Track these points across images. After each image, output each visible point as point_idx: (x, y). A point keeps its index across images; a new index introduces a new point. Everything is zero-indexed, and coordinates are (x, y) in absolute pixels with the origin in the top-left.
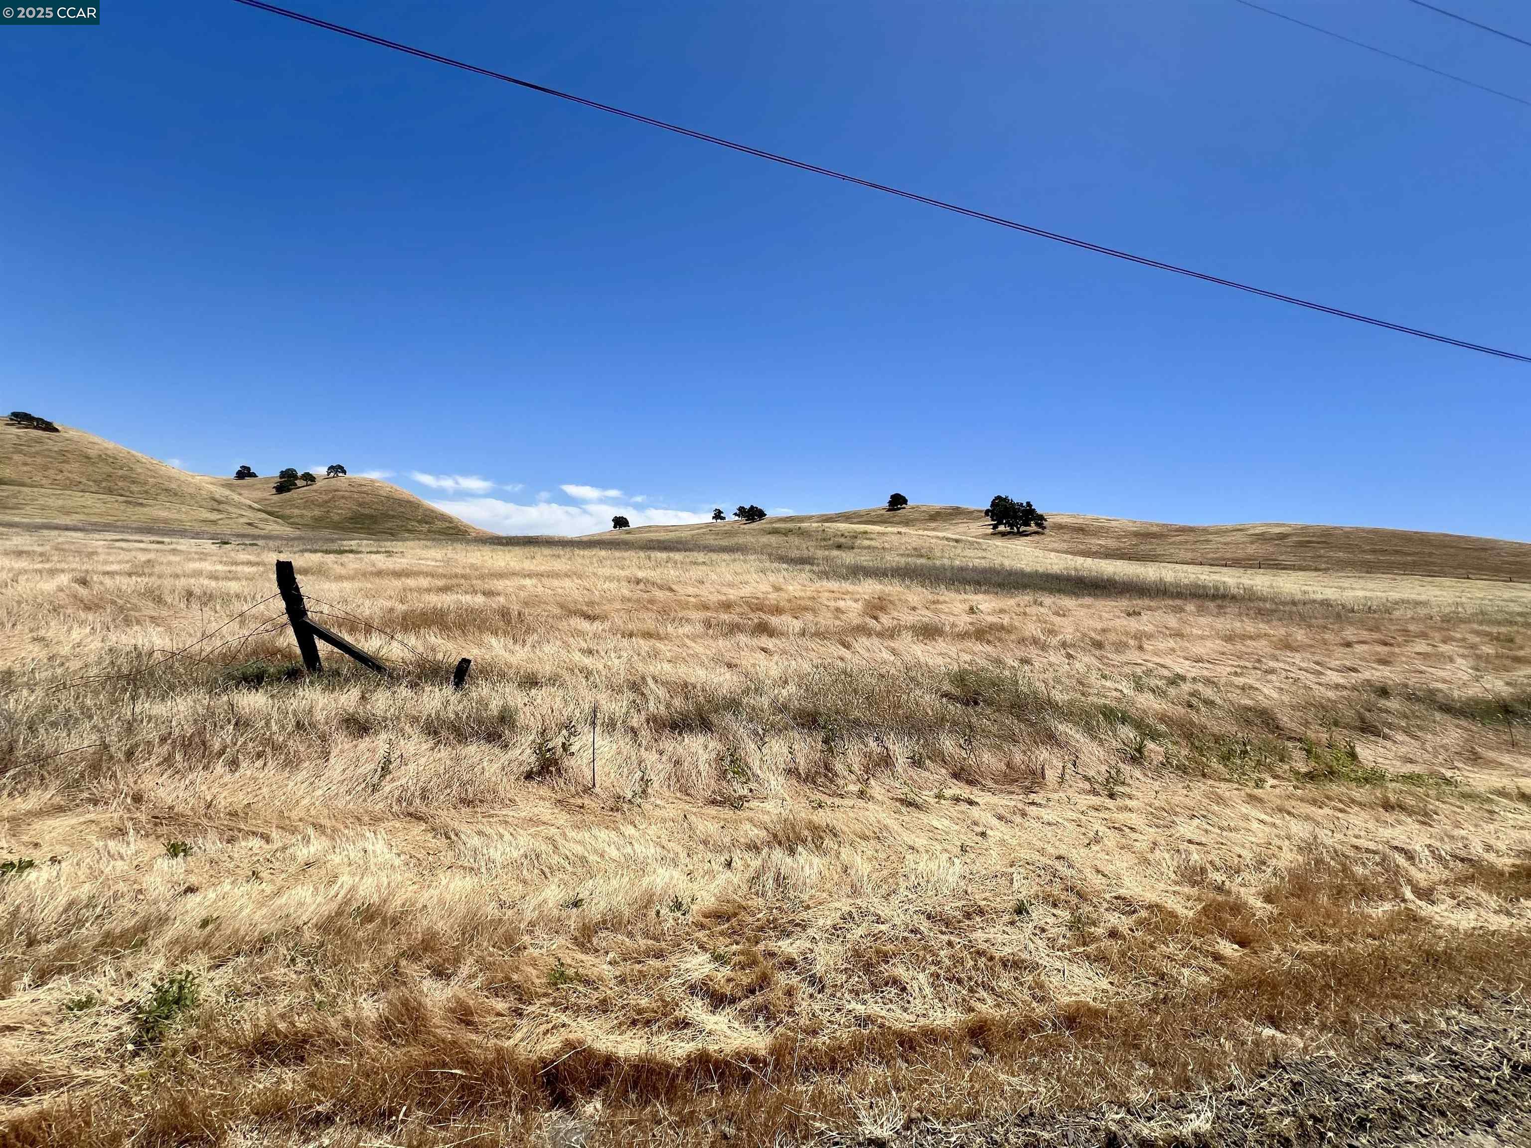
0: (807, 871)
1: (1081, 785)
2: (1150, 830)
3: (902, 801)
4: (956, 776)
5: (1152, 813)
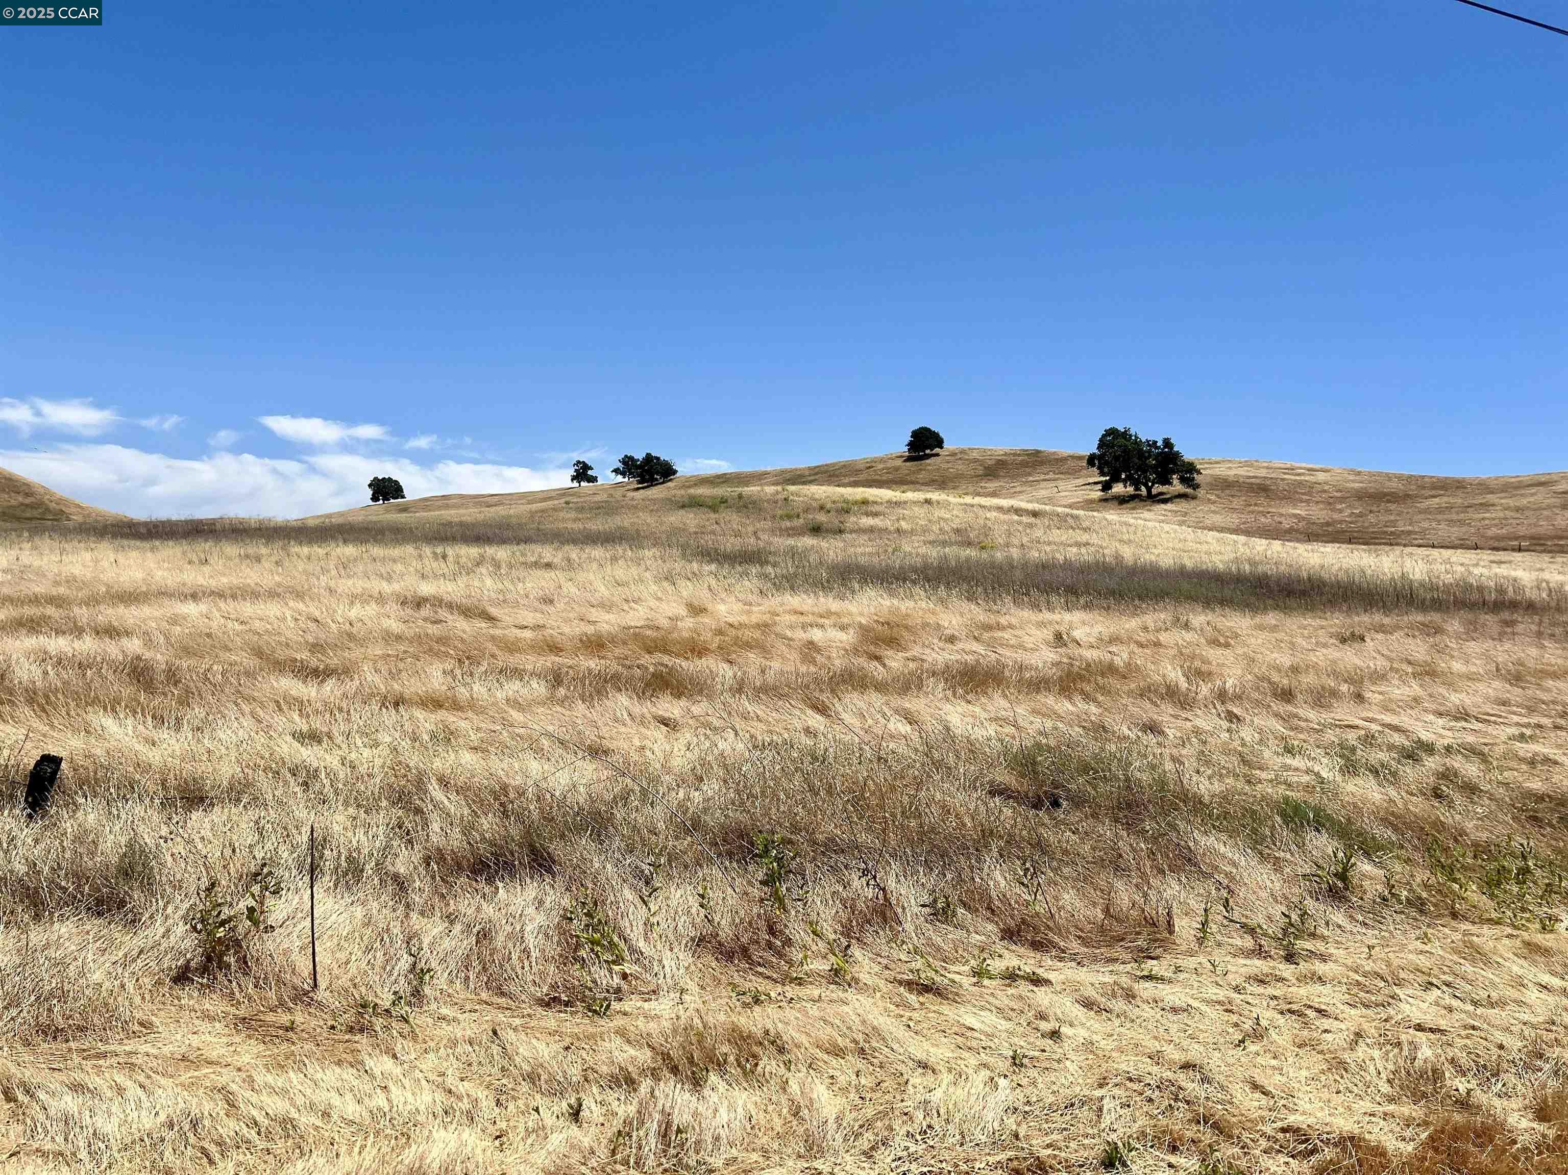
0: (724, 1116)
1: (1238, 942)
2: (1353, 1012)
3: (909, 984)
4: (1010, 935)
5: (1358, 983)
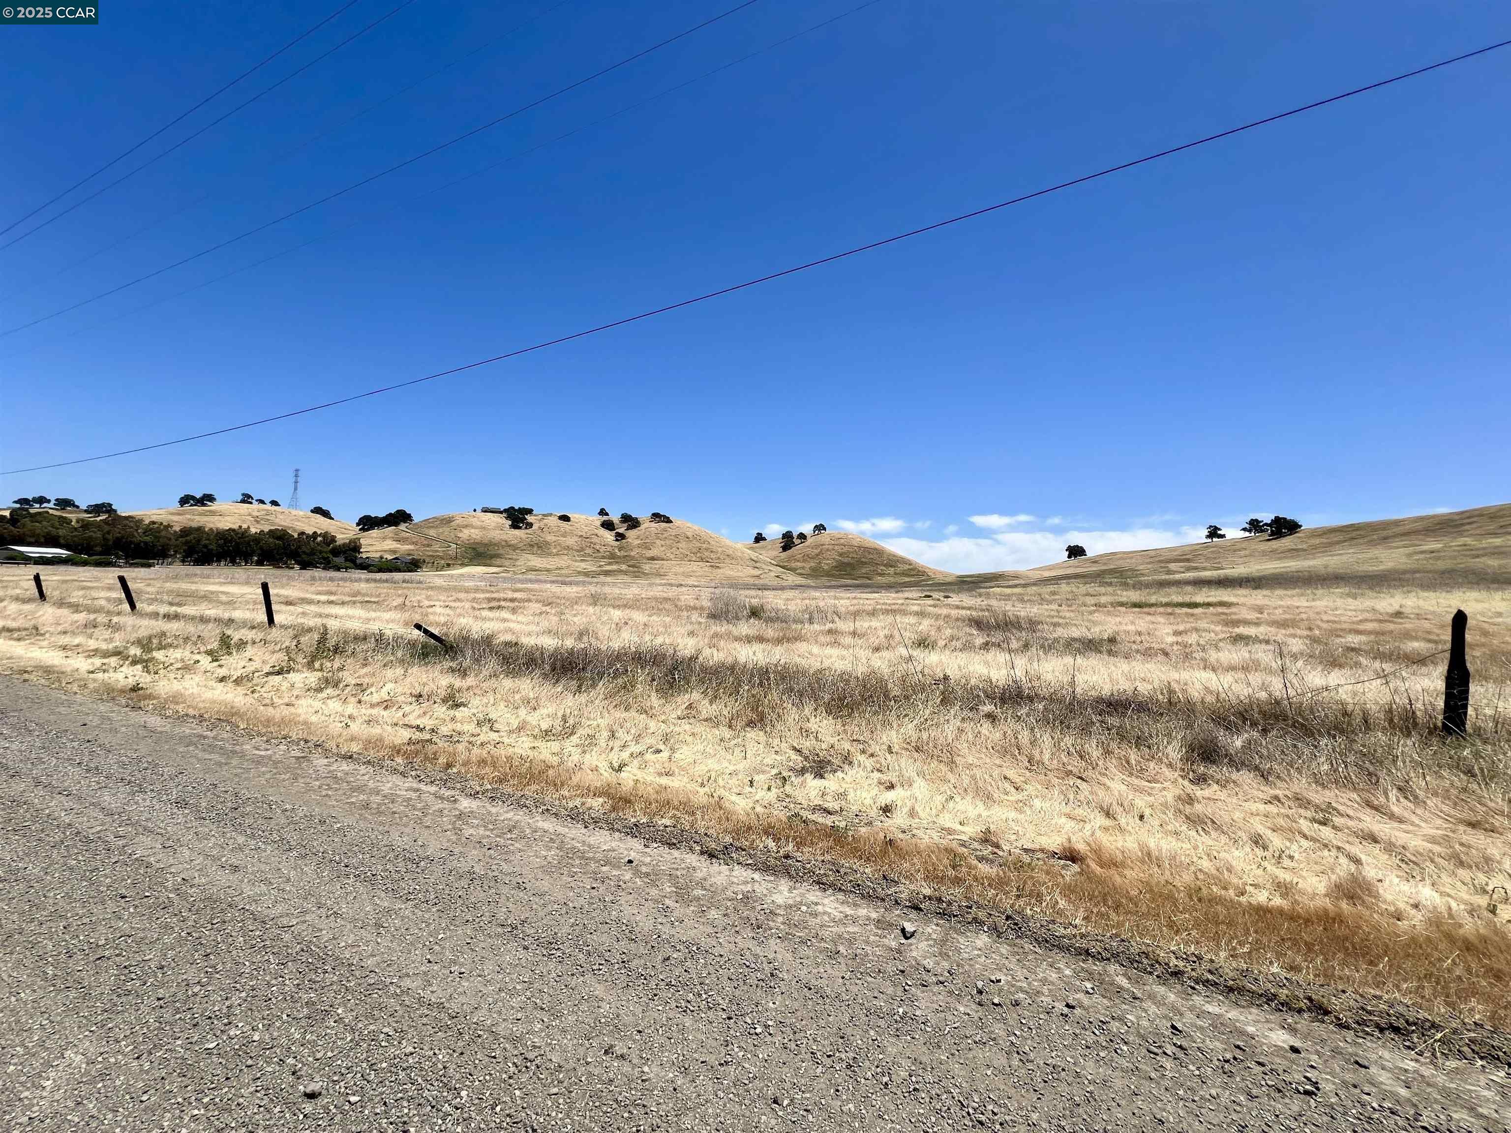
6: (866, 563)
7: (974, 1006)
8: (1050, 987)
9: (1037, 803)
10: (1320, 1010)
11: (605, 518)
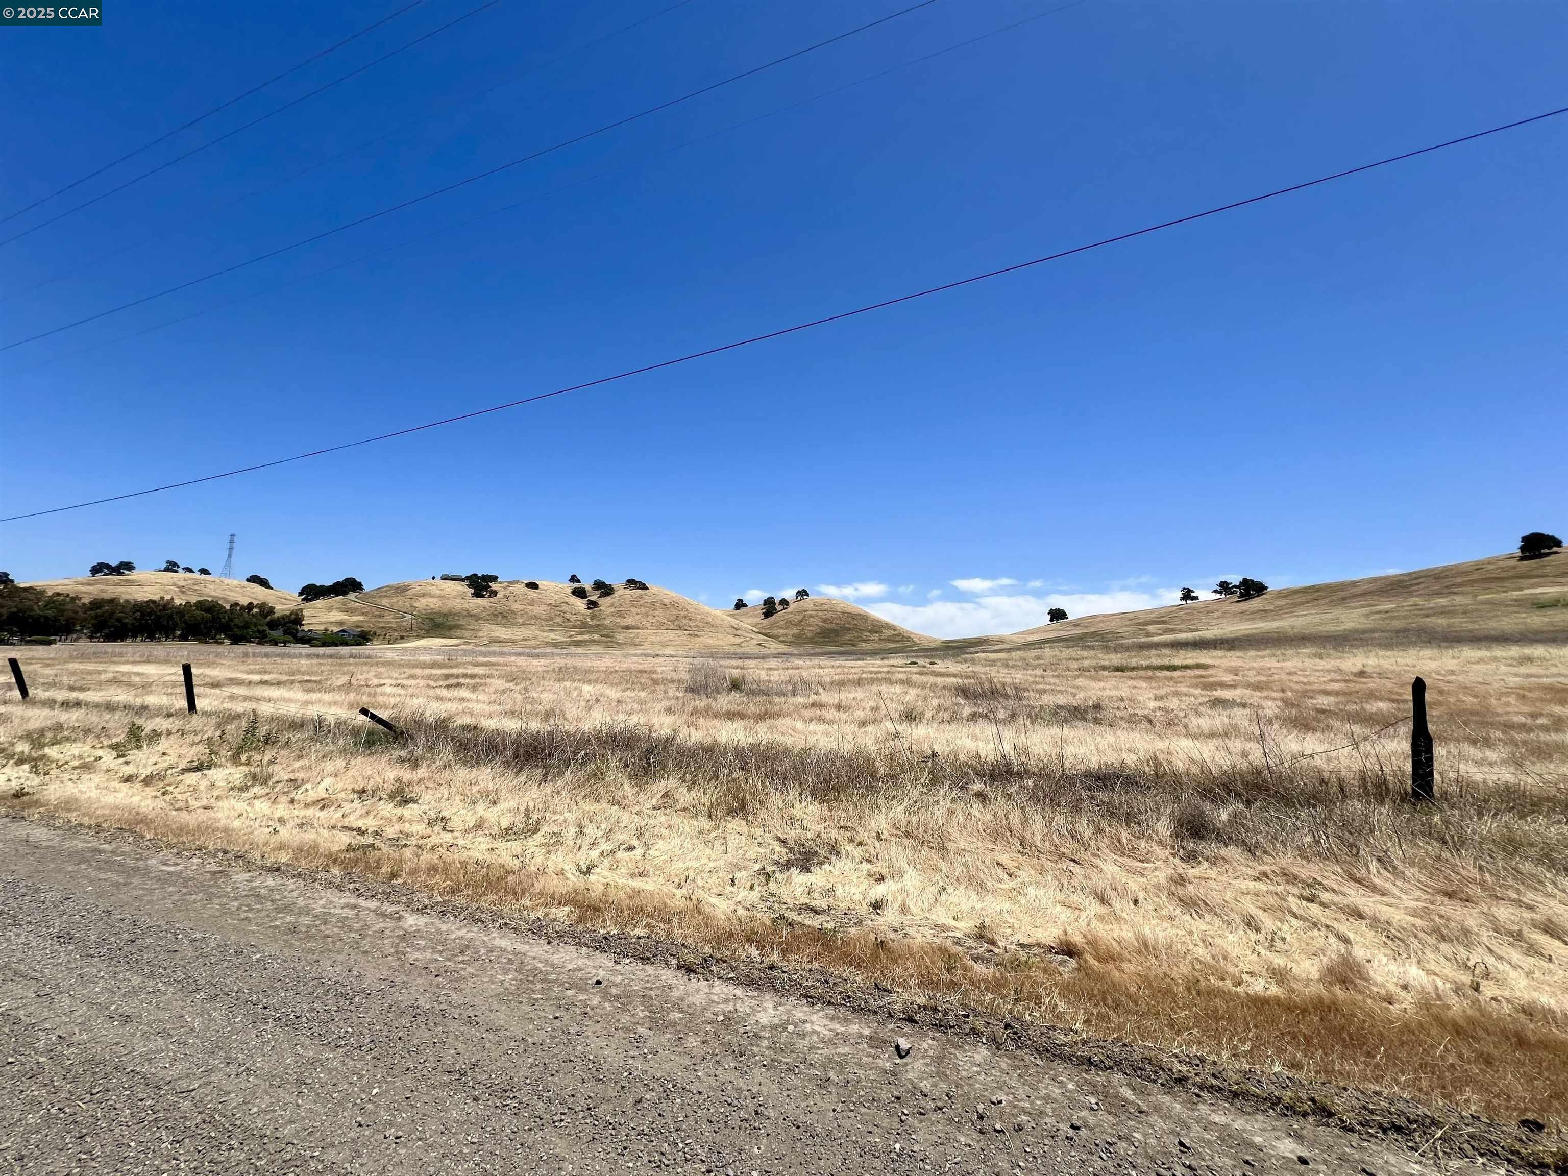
6: (850, 629)
7: (975, 1135)
8: (1054, 1105)
9: (1032, 891)
10: (1325, 1113)
11: (577, 585)
